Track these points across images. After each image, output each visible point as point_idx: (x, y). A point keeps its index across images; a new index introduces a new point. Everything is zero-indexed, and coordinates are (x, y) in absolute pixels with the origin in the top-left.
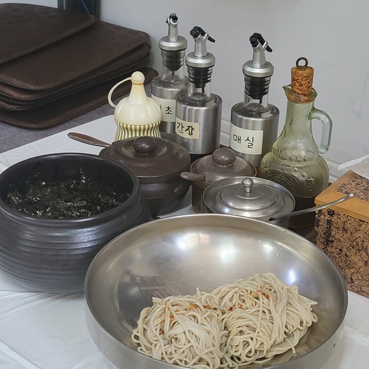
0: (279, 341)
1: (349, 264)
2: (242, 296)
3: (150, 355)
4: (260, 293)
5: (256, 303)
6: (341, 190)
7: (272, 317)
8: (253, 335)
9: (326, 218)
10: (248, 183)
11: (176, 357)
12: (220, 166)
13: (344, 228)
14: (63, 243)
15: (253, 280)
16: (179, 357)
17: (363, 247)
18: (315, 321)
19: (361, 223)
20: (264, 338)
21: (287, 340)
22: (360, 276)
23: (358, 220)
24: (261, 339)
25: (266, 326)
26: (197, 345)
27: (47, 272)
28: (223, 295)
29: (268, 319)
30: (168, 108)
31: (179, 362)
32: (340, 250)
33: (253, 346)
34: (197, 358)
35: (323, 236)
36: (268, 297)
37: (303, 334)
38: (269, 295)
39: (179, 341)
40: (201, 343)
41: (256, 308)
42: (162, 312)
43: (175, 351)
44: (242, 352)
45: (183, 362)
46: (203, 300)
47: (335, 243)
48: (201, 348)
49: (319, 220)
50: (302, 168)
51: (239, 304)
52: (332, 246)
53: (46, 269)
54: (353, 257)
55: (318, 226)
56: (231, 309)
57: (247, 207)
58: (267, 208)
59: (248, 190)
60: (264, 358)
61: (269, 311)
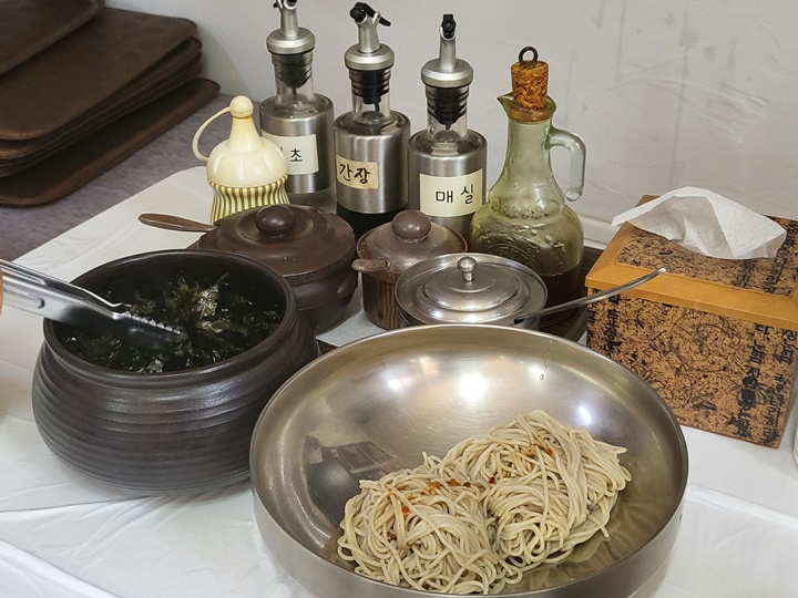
0: (579, 521)
1: (649, 376)
2: (506, 456)
3: (380, 578)
4: (537, 447)
5: (532, 465)
6: (625, 260)
7: (564, 484)
8: (538, 518)
9: (606, 307)
10: (468, 265)
11: (425, 576)
12: (406, 241)
13: (637, 321)
14: (190, 412)
15: (514, 427)
16: (432, 576)
17: (671, 347)
18: (629, 480)
19: (667, 308)
20: (558, 521)
21: (590, 517)
22: (668, 393)
23: (660, 306)
24: (553, 524)
25: (558, 501)
26: (459, 551)
27: (168, 462)
28: (470, 459)
29: (558, 487)
30: (295, 151)
31: (432, 584)
32: (634, 356)
33: (540, 536)
34: (461, 571)
35: (603, 336)
36: (550, 452)
37: (613, 502)
38: (552, 448)
39: (427, 548)
40: (462, 546)
41: (533, 474)
42: (384, 503)
43: (423, 565)
44: (525, 550)
45: (438, 582)
46: (441, 471)
47: (624, 346)
48: (465, 555)
49: (594, 313)
50: (542, 228)
51: (503, 470)
52: (619, 351)
53: (166, 459)
54: (656, 365)
55: (594, 321)
56: (492, 481)
57: (471, 306)
58: (505, 303)
59: (469, 277)
60: (559, 553)
61: (558, 476)
